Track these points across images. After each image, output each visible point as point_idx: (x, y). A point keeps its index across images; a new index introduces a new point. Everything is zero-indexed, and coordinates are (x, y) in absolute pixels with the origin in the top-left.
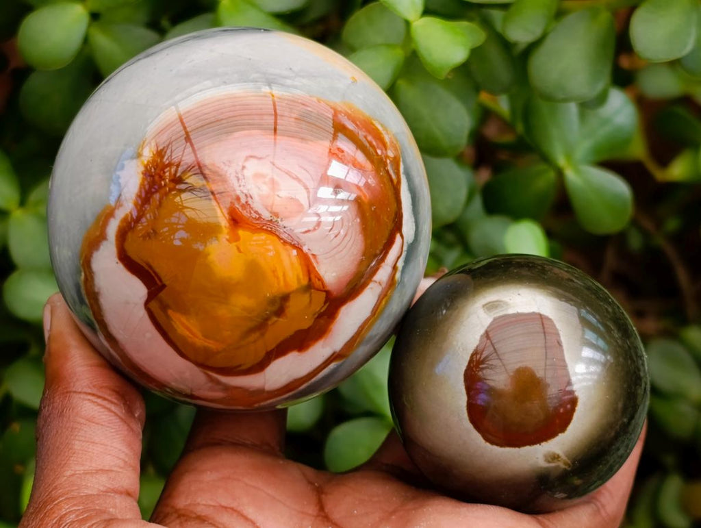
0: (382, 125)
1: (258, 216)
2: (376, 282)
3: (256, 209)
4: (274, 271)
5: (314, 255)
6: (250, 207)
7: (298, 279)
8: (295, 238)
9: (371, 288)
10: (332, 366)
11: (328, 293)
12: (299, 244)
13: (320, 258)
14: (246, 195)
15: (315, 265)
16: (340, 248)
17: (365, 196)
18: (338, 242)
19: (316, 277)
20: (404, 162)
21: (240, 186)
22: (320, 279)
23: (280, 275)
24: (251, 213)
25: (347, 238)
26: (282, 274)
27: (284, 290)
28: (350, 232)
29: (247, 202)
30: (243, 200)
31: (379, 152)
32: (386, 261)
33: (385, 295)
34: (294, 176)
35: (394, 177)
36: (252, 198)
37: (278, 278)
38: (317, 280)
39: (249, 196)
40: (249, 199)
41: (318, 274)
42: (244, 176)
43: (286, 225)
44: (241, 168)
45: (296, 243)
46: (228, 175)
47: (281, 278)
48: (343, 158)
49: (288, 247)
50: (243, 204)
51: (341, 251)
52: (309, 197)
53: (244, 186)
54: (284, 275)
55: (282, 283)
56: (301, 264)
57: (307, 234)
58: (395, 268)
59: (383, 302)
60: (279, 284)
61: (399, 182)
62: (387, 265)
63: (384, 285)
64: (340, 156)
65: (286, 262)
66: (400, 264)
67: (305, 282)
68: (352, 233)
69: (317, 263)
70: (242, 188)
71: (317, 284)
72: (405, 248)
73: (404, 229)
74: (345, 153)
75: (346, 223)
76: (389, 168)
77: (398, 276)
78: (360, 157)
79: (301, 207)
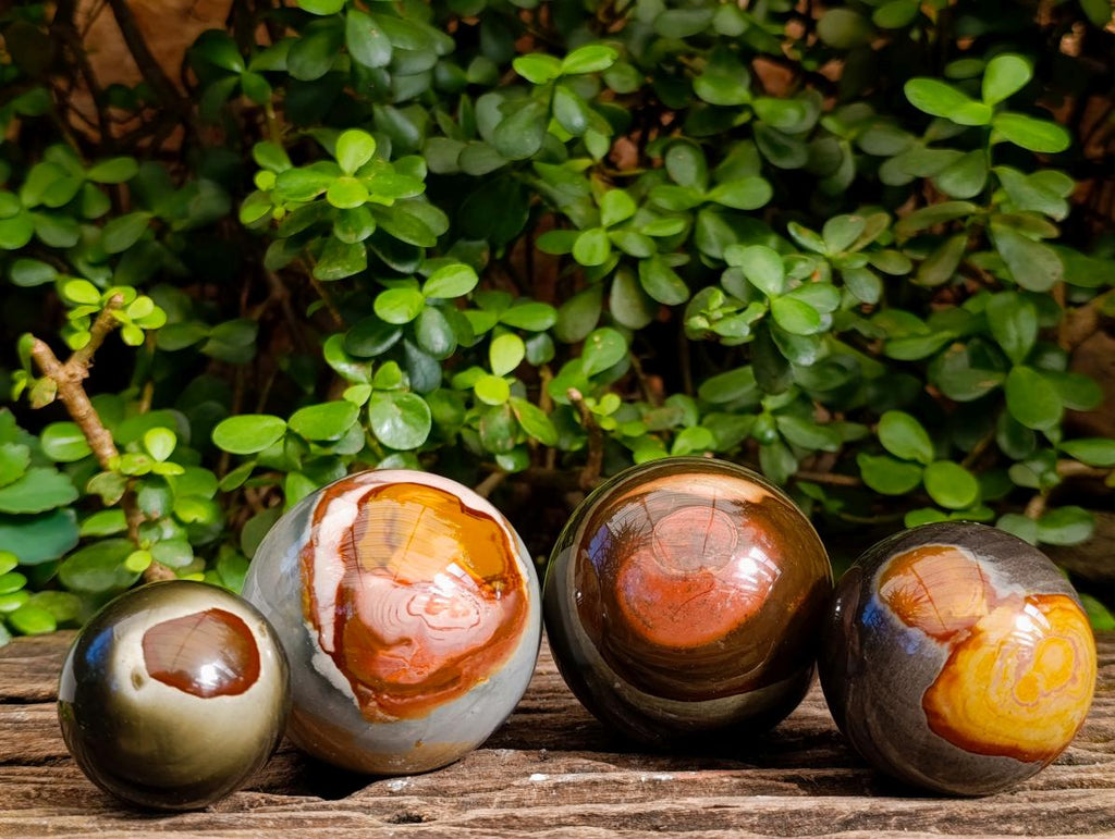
2: (330, 607)
9: (330, 600)
16: (380, 606)
17: (383, 654)
18: (384, 609)
22: (379, 575)
25: (380, 614)
28: (381, 622)
31: (385, 697)
35: (361, 688)
41: (382, 577)
45: (415, 587)
48: (416, 669)
51: (378, 605)
52: (427, 622)
56: (400, 575)
57: (411, 597)
58: (318, 628)
61: (355, 689)
63: (319, 609)
64: (419, 669)
66: (314, 634)
67: (390, 566)
69: (390, 584)
71: (380, 571)
72: (318, 648)
73: (329, 659)
74: (415, 673)
75: (388, 624)
76: (370, 692)
77: (309, 626)
78: (402, 680)
79: (428, 611)
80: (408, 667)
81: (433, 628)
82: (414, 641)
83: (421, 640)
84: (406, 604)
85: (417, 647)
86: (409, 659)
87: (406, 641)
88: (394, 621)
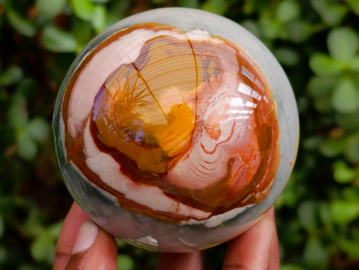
0: (272, 186)
1: (204, 112)
2: (178, 206)
3: (207, 110)
4: (172, 132)
5: (189, 155)
6: (207, 106)
7: (170, 150)
8: (197, 140)
9: (174, 204)
10: (113, 198)
11: (166, 173)
12: (193, 143)
13: (188, 161)
14: (214, 101)
15: (183, 158)
16: (197, 173)
17: (232, 181)
18: (200, 170)
19: (175, 161)
20: (253, 207)
21: (218, 97)
22: (174, 165)
23: (171, 137)
24: (204, 107)
25: (204, 176)
26: (171, 138)
27: (161, 143)
28: (208, 176)
29: (210, 103)
30: (210, 101)
31: (258, 186)
32: (193, 209)
33: (169, 217)
34: (233, 130)
35: (245, 200)
36: (213, 106)
37: (168, 136)
38: (173, 162)
39: (214, 103)
40: (212, 104)
41: (177, 162)
42: (225, 97)
43: (203, 131)
44: (229, 95)
45: (194, 141)
46: (222, 88)
47: (168, 139)
48: (251, 160)
49: (190, 137)
50: (208, 101)
51: (195, 174)
52: (224, 142)
53: (219, 99)
54: (171, 140)
55: (165, 140)
56: (181, 148)
57: (201, 147)
58: (189, 218)
59: (164, 218)
60: (164, 138)
61: (242, 205)
62: (191, 211)
63: (176, 213)
64: (252, 158)
65: (180, 138)
66: (192, 222)
67: (170, 155)
68: (208, 178)
69: (184, 159)
70: (217, 98)
71: (170, 164)
72: (202, 222)
73: (214, 218)
74: (254, 161)
75: (213, 172)
76: (250, 195)
77: (184, 222)
78: (253, 172)
79: (216, 138)
80: (247, 166)
81: (229, 138)
82: (233, 156)
83: (234, 149)
84: (204, 154)
85: (238, 154)
86: (243, 163)
87: (231, 162)
88: (213, 166)
